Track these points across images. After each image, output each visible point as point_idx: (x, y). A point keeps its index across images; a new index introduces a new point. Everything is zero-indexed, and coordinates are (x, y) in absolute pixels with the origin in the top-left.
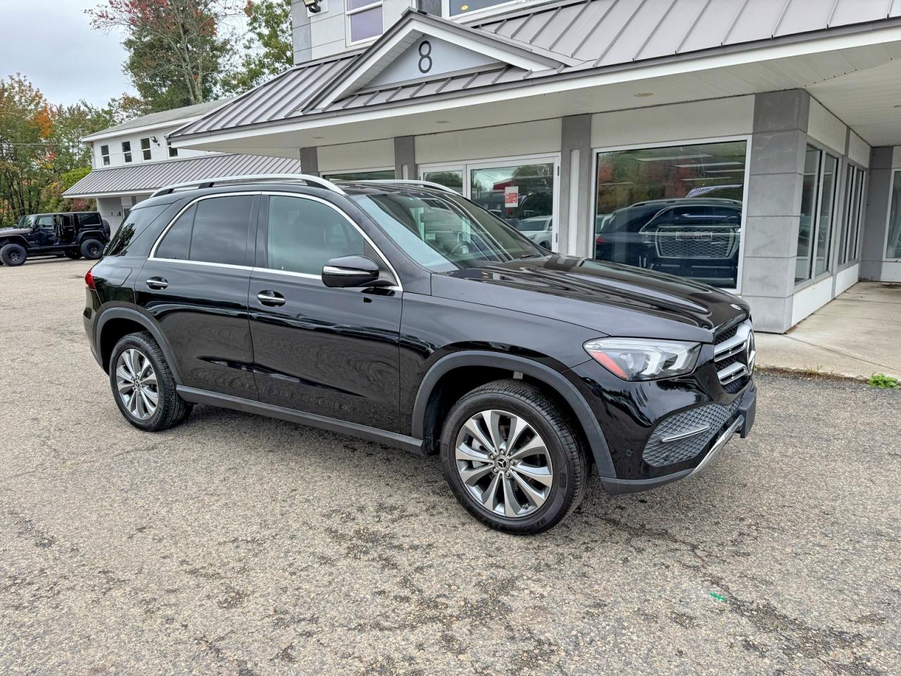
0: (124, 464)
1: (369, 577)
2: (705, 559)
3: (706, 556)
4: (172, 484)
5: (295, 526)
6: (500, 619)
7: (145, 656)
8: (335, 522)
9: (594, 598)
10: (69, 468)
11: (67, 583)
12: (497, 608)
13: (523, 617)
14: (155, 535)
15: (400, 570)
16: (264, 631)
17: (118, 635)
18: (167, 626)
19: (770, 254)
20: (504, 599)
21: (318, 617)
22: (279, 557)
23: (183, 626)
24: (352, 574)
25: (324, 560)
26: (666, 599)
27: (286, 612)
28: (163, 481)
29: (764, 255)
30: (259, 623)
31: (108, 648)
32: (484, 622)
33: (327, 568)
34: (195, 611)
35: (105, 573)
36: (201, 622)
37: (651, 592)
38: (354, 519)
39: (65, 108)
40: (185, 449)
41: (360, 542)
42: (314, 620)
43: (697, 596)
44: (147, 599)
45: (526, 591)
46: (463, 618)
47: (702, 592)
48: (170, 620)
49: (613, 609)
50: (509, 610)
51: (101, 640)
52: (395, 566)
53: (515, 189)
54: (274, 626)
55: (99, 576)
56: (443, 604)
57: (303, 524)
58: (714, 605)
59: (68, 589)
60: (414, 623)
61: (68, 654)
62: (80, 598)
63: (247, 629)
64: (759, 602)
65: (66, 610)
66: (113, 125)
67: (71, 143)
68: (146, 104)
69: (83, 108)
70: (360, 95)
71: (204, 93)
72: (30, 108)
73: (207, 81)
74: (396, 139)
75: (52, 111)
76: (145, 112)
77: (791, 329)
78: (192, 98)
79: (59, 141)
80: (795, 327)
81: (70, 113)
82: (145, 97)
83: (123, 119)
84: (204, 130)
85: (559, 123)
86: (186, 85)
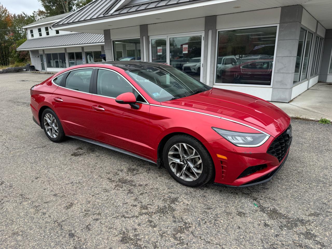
0: (33, 153)
1: (122, 197)
2: (251, 190)
4: (50, 161)
5: (96, 177)
6: (171, 214)
7: (33, 228)
8: (111, 176)
9: (208, 205)
10: (12, 154)
11: (6, 199)
12: (170, 209)
13: (180, 213)
14: (42, 180)
15: (134, 194)
16: (80, 218)
17: (24, 220)
18: (43, 216)
19: (284, 72)
20: (173, 205)
21: (101, 213)
22: (88, 189)
23: (49, 216)
24: (116, 196)
25: (106, 190)
26: (235, 206)
27: (89, 211)
28: (47, 160)
29: (282, 72)
30: (78, 215)
31: (20, 225)
32: (164, 215)
33: (107, 194)
34: (54, 210)
35: (21, 195)
36: (56, 215)
37: (229, 203)
38: (119, 174)
39: (16, 15)
40: (56, 147)
41: (120, 184)
42: (99, 214)
43: (247, 205)
44: (37, 205)
45: (182, 203)
46: (157, 213)
47: (249, 203)
48: (44, 214)
49: (215, 210)
50: (174, 210)
51: (17, 222)
52: (132, 193)
53: (187, 46)
54: (84, 216)
55: (19, 197)
56: (150, 208)
57: (99, 176)
58: (254, 209)
59: (7, 202)
60: (138, 215)
61: (4, 227)
62: (11, 205)
63: (73, 218)
64: (271, 207)
65: (5, 210)
66: (35, 22)
67: (19, 29)
68: (47, 13)
69: (23, 15)
70: (125, 8)
71: (69, 9)
72: (3, 15)
73: (70, 4)
74: (141, 26)
75: (11, 16)
76: (47, 16)
77: (291, 101)
78: (65, 11)
79: (15, 28)
80: (292, 100)
81: (18, 17)
82: (47, 10)
83: (39, 19)
84: (66, 22)
85: (204, 19)
86: (62, 6)
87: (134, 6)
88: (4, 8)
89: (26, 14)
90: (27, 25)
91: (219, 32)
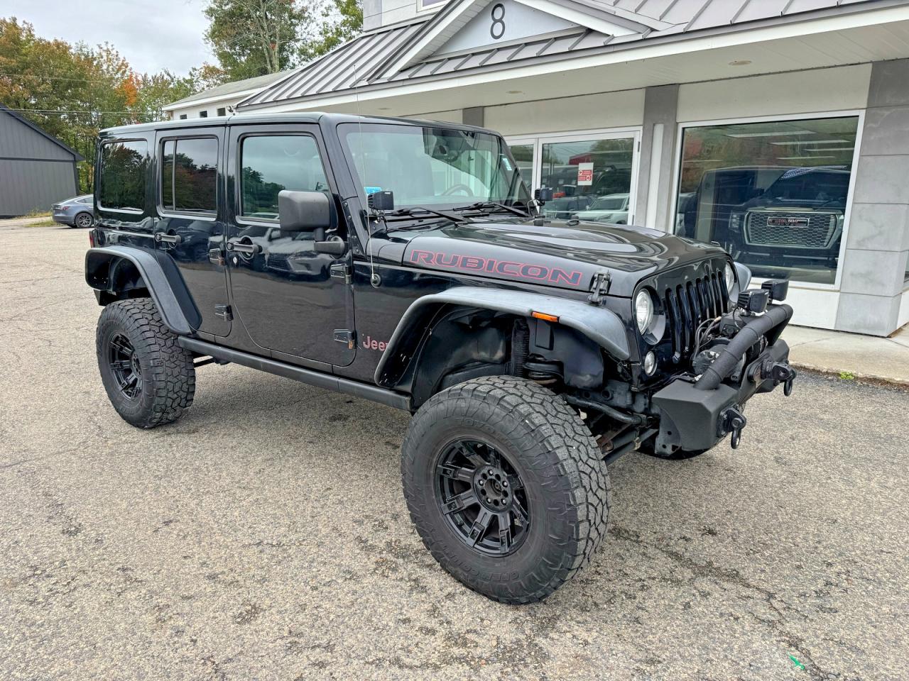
0: (163, 447)
1: (395, 601)
2: (782, 612)
3: (784, 609)
4: (206, 473)
5: (324, 531)
6: (536, 668)
7: (147, 673)
8: (366, 531)
9: (647, 650)
10: (110, 448)
11: (84, 579)
12: (533, 653)
13: (563, 667)
14: (181, 530)
15: (429, 595)
16: (275, 656)
17: (125, 645)
18: (176, 639)
19: (877, 246)
20: (541, 641)
21: (335, 645)
22: (302, 567)
23: (192, 641)
24: (377, 595)
25: (351, 576)
26: (733, 661)
27: (300, 635)
28: (197, 469)
29: (870, 247)
30: (271, 645)
31: (113, 660)
32: (516, 669)
33: (352, 585)
34: (207, 624)
35: (124, 570)
36: (212, 639)
37: (714, 649)
38: (387, 528)
39: (149, 77)
40: (225, 434)
41: (390, 557)
42: (329, 648)
43: (771, 661)
44: (161, 604)
45: (569, 635)
46: (493, 662)
47: (777, 655)
48: (179, 632)
49: (668, 668)
50: (546, 657)
51: (107, 649)
52: (424, 589)
53: (589, 166)
54: (287, 650)
55: (117, 574)
56: (473, 642)
57: (333, 529)
58: (791, 674)
59: (85, 586)
60: (438, 663)
61: (71, 663)
62: (94, 597)
63: (257, 651)
64: (846, 674)
65: (78, 610)
66: (193, 94)
67: (155, 112)
68: (226, 73)
69: (166, 77)
70: (427, 63)
71: (280, 61)
72: (117, 76)
73: (285, 50)
74: (465, 109)
75: (137, 80)
76: (224, 81)
77: (897, 332)
78: (269, 67)
79: (143, 109)
80: (900, 330)
81: (154, 82)
82: (225, 66)
83: (203, 89)
84: (271, 99)
85: (642, 94)
86: (264, 54)
87: (449, 59)
88: (122, 59)
89: (172, 74)
90: (172, 102)
91: (684, 129)
